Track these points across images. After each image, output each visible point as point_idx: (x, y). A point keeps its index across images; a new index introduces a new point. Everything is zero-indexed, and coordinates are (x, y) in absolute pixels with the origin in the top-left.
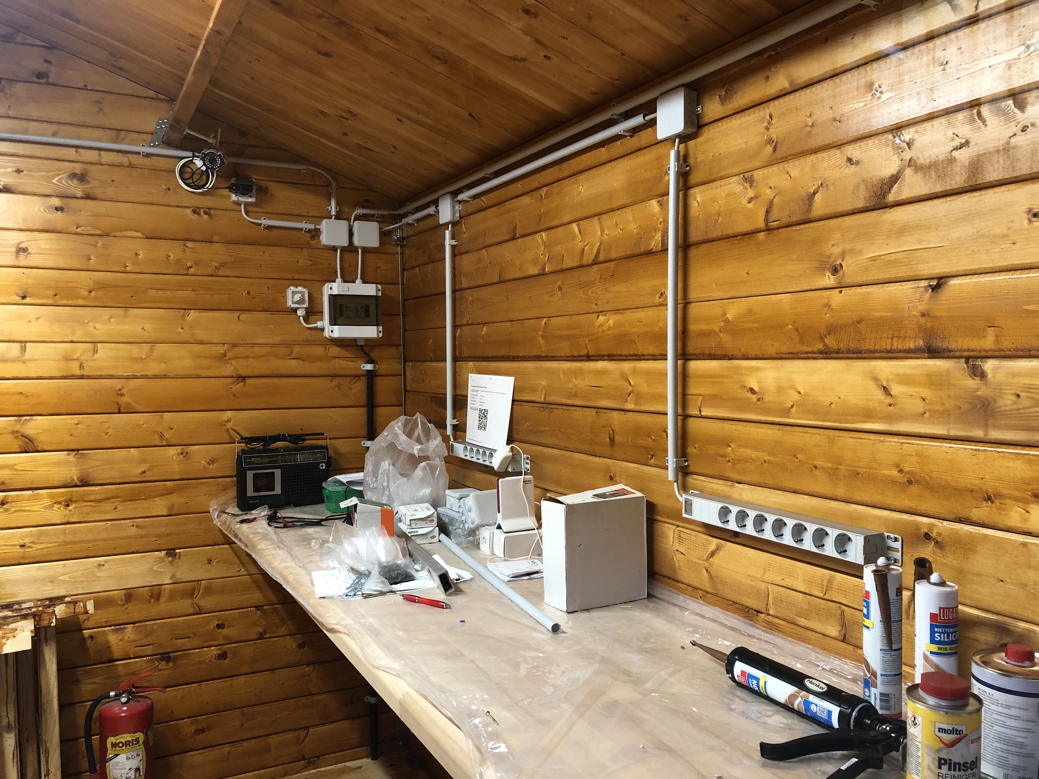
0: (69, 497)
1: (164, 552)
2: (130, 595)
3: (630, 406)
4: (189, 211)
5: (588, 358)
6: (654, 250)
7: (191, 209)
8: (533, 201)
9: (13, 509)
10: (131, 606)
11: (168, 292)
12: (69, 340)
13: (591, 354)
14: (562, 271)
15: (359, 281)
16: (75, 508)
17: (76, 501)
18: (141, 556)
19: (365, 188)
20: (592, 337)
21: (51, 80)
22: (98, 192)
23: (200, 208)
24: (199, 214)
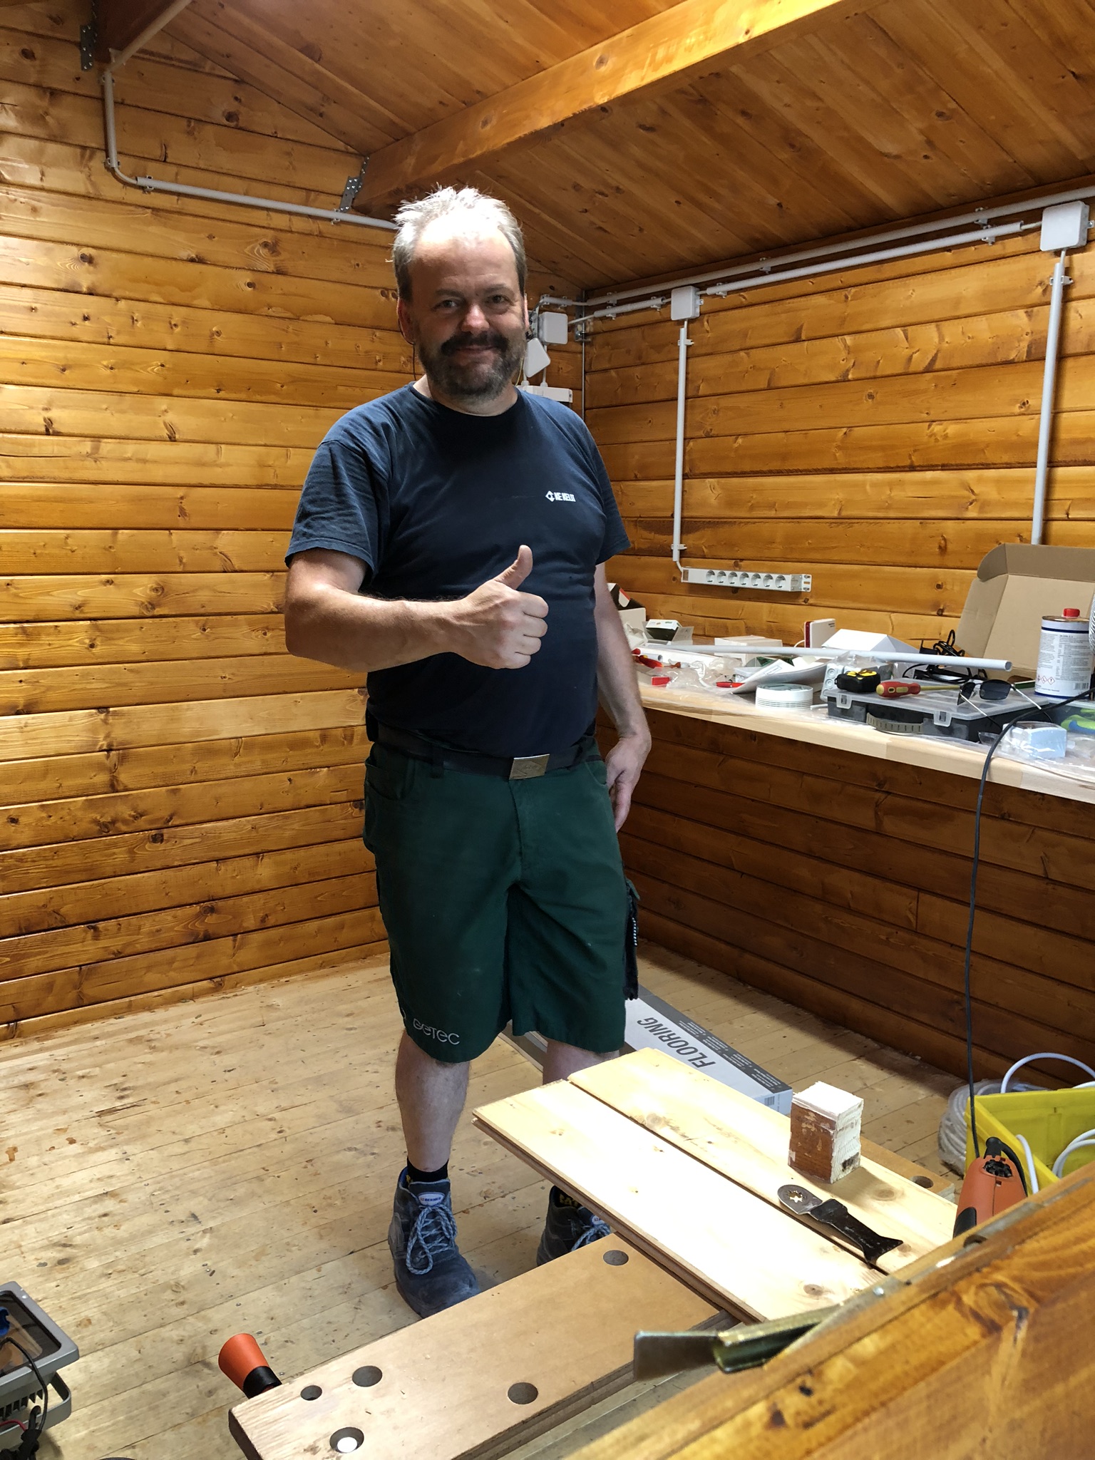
0: (266, 625)
1: (357, 690)
2: (325, 735)
3: (972, 513)
4: (378, 292)
5: (912, 468)
6: (1016, 360)
7: (380, 291)
8: (832, 302)
9: (213, 636)
10: (326, 748)
11: (357, 390)
12: (263, 443)
13: (916, 464)
14: (875, 378)
15: (544, 383)
16: (272, 637)
17: (273, 630)
18: (335, 694)
19: (549, 271)
20: (917, 448)
21: (241, 124)
22: (289, 266)
23: (387, 290)
24: (387, 297)
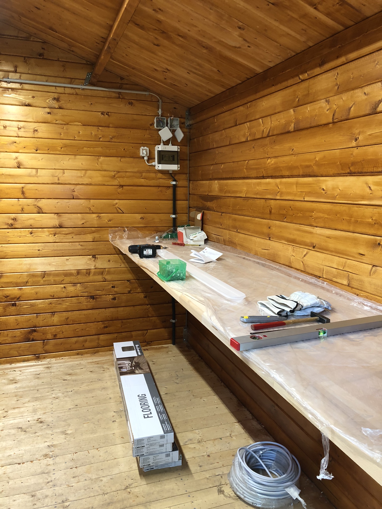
0: (55, 232)
1: (91, 256)
2: (79, 272)
3: (278, 197)
4: (100, 113)
6: (291, 131)
8: (244, 109)
10: (79, 276)
11: (92, 148)
12: (54, 168)
13: (264, 176)
14: (255, 140)
15: (170, 144)
16: (57, 236)
18: (83, 257)
19: (174, 102)
20: (266, 168)
21: (45, 57)
22: (64, 106)
23: (104, 112)
24: (104, 115)
